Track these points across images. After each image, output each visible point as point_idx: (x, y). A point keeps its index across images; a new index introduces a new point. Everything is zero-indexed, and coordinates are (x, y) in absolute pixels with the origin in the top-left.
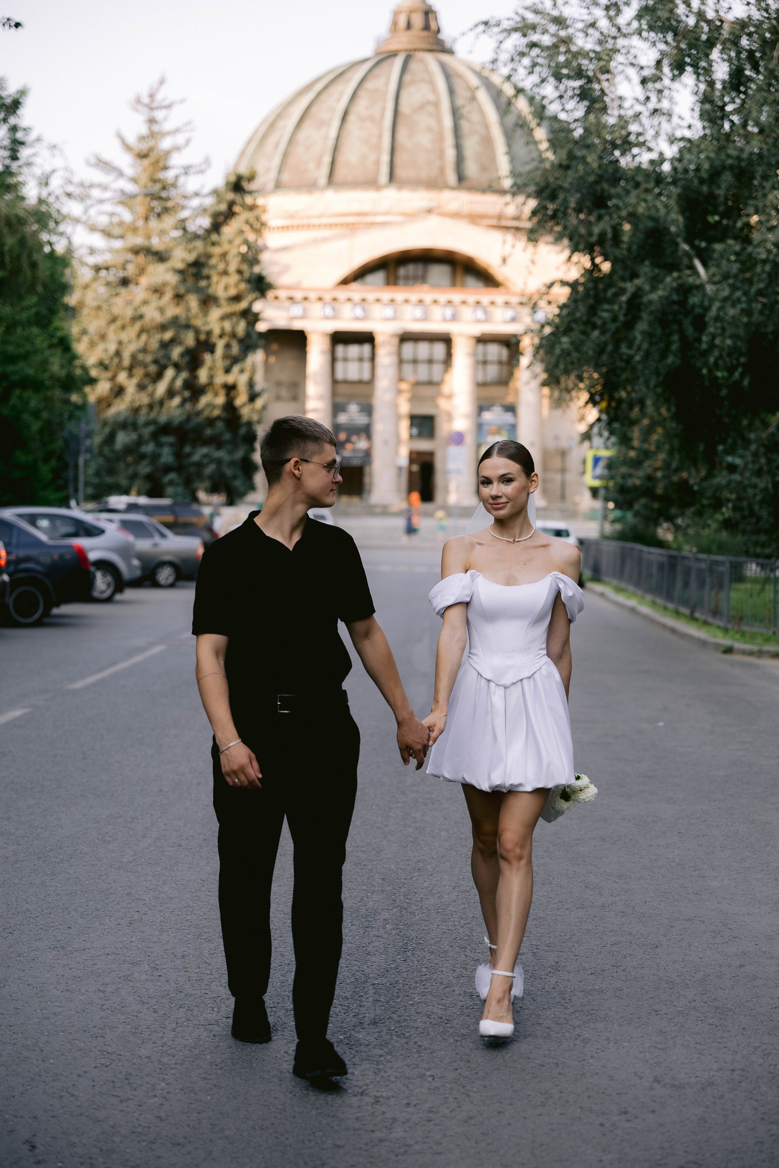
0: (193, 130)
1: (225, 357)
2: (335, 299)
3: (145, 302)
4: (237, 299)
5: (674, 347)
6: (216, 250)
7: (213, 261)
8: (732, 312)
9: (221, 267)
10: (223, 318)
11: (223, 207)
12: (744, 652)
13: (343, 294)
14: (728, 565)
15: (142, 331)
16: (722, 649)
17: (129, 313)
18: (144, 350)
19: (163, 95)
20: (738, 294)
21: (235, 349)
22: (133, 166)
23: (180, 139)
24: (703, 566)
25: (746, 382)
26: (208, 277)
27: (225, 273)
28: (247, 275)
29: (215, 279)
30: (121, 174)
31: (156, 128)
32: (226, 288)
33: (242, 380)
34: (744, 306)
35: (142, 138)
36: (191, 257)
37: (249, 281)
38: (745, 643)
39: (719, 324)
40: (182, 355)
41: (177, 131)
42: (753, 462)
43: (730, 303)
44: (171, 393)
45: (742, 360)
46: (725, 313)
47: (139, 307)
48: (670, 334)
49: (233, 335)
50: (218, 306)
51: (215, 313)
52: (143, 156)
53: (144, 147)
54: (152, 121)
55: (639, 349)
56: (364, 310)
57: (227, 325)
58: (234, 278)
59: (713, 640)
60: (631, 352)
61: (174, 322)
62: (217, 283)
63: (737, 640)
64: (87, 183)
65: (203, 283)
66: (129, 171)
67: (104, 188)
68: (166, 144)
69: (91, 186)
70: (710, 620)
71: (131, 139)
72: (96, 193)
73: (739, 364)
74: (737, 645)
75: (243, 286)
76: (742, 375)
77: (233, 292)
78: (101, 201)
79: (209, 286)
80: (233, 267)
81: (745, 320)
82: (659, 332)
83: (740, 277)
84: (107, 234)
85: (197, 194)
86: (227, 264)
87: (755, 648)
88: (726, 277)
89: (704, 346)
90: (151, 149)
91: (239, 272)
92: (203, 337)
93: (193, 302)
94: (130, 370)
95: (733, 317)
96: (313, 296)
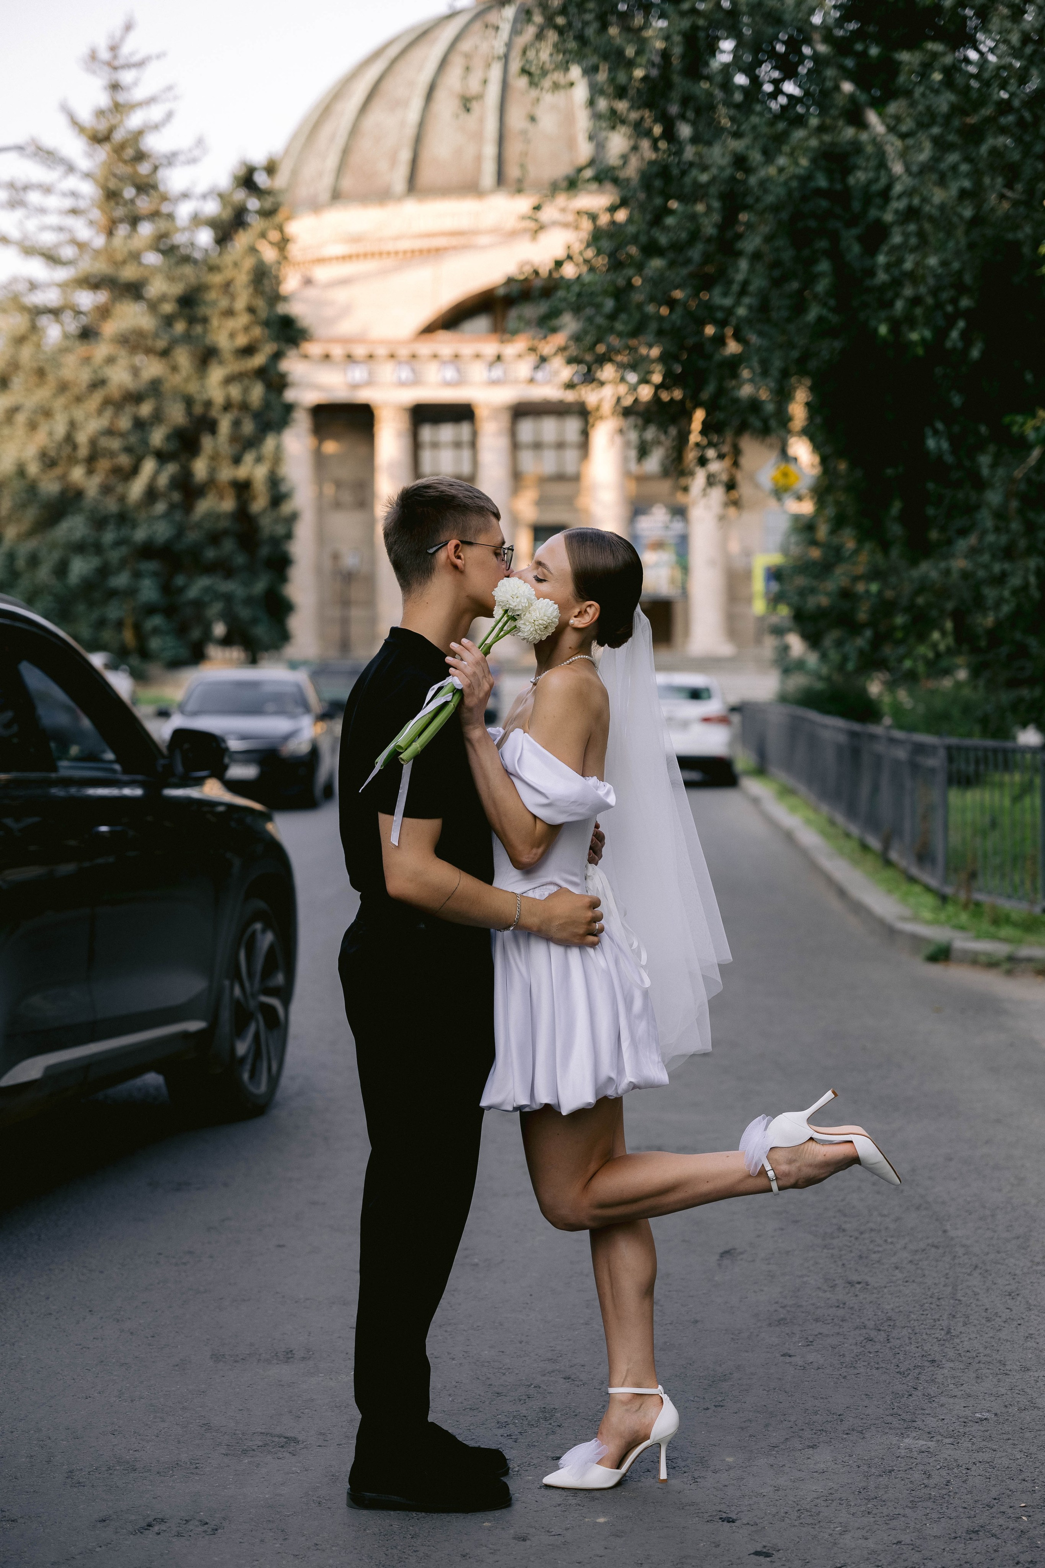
0: (176, 98)
1: (235, 437)
2: (414, 356)
3: (110, 360)
4: (248, 351)
5: (822, 286)
6: (217, 279)
7: (212, 295)
8: (938, 196)
9: (224, 303)
10: (229, 380)
11: (227, 214)
12: (974, 960)
13: (425, 348)
14: (942, 753)
15: (107, 402)
16: (930, 950)
17: (85, 376)
18: (110, 432)
19: (130, 48)
20: (953, 158)
21: (248, 427)
22: (90, 156)
23: (155, 113)
24: (901, 754)
25: (975, 353)
26: (205, 320)
27: (229, 313)
28: (263, 313)
29: (215, 322)
30: (71, 168)
31: (121, 98)
32: (232, 336)
33: (260, 473)
34: (967, 184)
35: (100, 113)
36: (177, 289)
37: (267, 324)
38: (978, 937)
39: (912, 227)
40: (168, 438)
41: (151, 101)
42: (997, 530)
43: (934, 177)
44: (151, 494)
45: (965, 302)
46: (925, 200)
47: (100, 367)
48: (812, 261)
49: (244, 406)
50: (221, 363)
51: (216, 374)
52: (99, 139)
53: (102, 126)
54: (115, 87)
55: (743, 291)
56: (458, 370)
57: (235, 391)
58: (243, 319)
59: (909, 927)
60: (728, 302)
61: (155, 388)
62: (219, 327)
63: (962, 928)
64: (19, 184)
65: (198, 329)
66: (84, 164)
67: (47, 190)
68: (135, 121)
69: (26, 188)
70: (914, 871)
71: (85, 116)
72: (34, 198)
73: (958, 314)
74: (962, 943)
75: (257, 331)
76: (965, 335)
77: (242, 340)
78: (42, 211)
79: (205, 331)
80: (240, 304)
81: (968, 213)
82: (787, 255)
83: (956, 123)
84: (51, 258)
85: (185, 196)
86: (233, 297)
87: (1001, 949)
88: (923, 124)
89: (882, 277)
90: (111, 130)
91: (251, 310)
92: (198, 410)
93: (183, 357)
94: (91, 461)
95: (942, 207)
96: (381, 351)
